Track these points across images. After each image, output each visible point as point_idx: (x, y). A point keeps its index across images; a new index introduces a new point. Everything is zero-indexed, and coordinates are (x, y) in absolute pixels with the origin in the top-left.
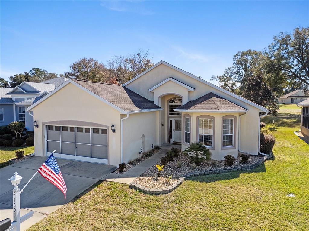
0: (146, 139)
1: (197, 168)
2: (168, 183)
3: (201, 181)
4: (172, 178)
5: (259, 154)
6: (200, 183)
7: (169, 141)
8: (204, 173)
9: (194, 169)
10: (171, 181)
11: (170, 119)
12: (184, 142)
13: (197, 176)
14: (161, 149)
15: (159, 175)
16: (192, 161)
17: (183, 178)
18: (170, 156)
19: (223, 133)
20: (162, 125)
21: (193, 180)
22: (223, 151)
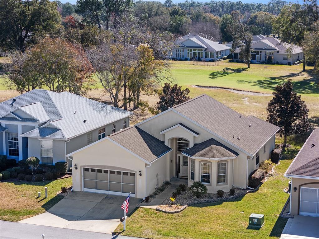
0: (159, 177)
1: (197, 199)
2: (178, 208)
3: (197, 207)
4: (180, 205)
5: (247, 188)
6: (197, 208)
7: (177, 175)
8: (201, 202)
9: (195, 200)
10: (180, 207)
11: (178, 155)
12: (190, 179)
13: (196, 204)
14: (171, 184)
15: (172, 204)
16: (194, 194)
17: (187, 205)
18: (179, 191)
19: (218, 173)
20: (171, 161)
21: (193, 206)
22: (218, 187)
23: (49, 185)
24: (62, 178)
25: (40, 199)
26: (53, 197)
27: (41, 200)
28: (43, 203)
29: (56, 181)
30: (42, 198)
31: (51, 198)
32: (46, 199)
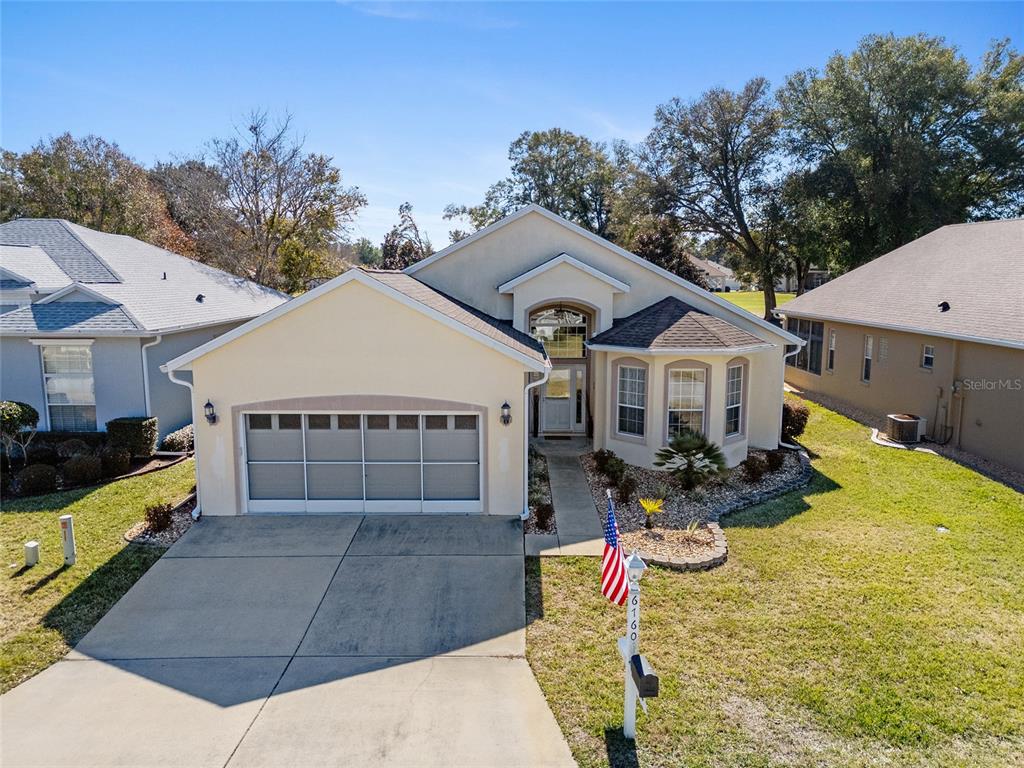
5: (779, 446)
7: (535, 430)
15: (648, 526)
17: (716, 525)
23: (84, 506)
24: (138, 472)
25: (34, 576)
26: (106, 558)
27: (43, 583)
28: (50, 599)
29: (113, 485)
30: (50, 571)
31: (96, 566)
32: (69, 573)
